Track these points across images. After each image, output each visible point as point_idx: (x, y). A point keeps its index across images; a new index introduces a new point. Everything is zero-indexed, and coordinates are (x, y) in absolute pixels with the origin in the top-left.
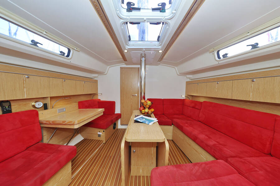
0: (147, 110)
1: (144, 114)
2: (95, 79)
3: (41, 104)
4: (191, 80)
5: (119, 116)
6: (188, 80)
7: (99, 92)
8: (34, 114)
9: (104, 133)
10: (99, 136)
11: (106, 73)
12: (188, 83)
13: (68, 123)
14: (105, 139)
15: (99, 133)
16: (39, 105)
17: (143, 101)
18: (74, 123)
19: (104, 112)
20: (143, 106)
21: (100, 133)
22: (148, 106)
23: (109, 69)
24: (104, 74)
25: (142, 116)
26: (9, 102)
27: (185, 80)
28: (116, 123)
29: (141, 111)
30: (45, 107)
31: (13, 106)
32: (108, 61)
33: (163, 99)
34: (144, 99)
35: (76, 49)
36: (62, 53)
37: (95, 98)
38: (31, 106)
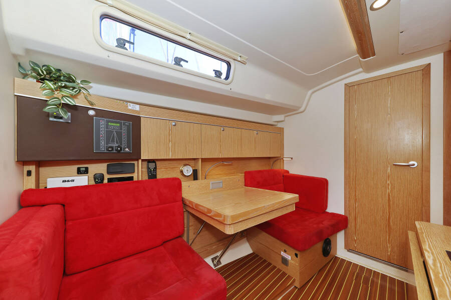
2: (279, 125)
3: (190, 171)
5: (340, 223)
7: (287, 153)
8: (176, 185)
9: (298, 259)
10: (285, 261)
11: (301, 110)
13: (216, 215)
14: (298, 277)
15: (283, 254)
16: (188, 171)
18: (224, 220)
19: (296, 204)
21: (289, 257)
23: (310, 96)
24: (299, 111)
26: (155, 162)
28: (331, 238)
30: (195, 176)
31: (159, 169)
35: (239, 59)
36: (218, 74)
37: (277, 167)
38: (179, 171)
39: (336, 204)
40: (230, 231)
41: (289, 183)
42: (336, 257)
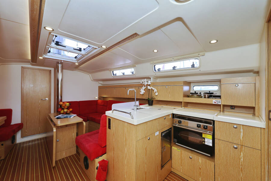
0: (66, 110)
1: (63, 114)
4: (102, 85)
6: (100, 85)
12: (100, 87)
14: (4, 154)
17: (62, 103)
20: (61, 108)
22: (66, 107)
25: (61, 115)
27: (97, 85)
28: (15, 135)
33: (79, 101)
42: (16, 144)
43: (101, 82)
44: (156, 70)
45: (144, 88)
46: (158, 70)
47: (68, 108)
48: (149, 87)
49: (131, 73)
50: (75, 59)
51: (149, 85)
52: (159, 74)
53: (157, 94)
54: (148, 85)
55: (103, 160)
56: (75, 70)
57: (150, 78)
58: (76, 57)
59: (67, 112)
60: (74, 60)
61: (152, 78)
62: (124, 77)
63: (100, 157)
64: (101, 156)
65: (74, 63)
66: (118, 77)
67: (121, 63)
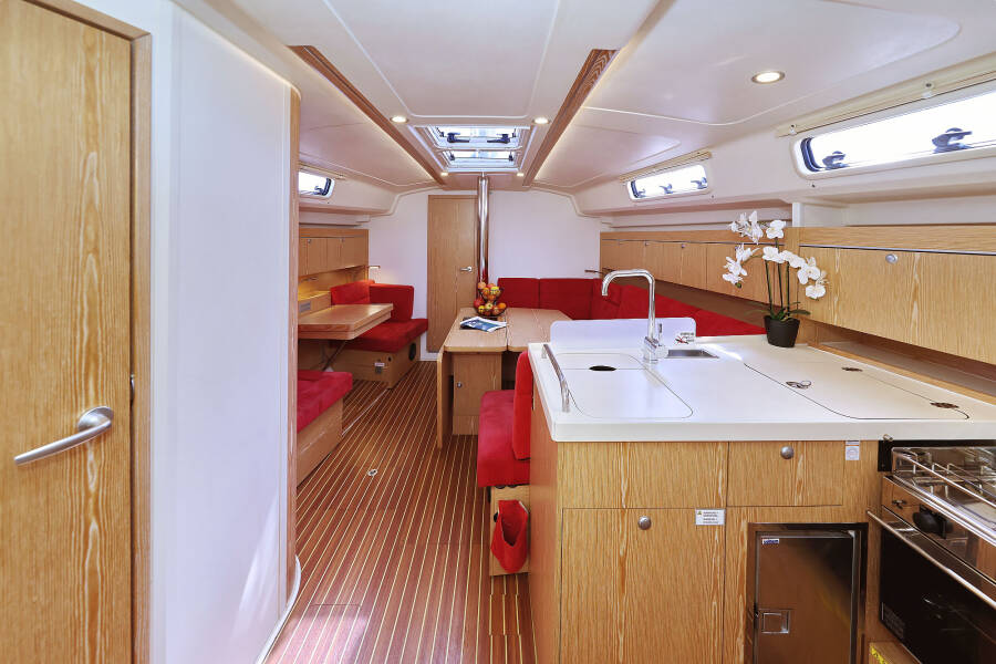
0: (489, 306)
1: (483, 315)
2: (363, 227)
4: (612, 230)
5: (423, 325)
6: (606, 229)
9: (390, 364)
10: (379, 370)
11: (391, 212)
12: (605, 238)
14: (391, 379)
15: (376, 364)
17: (482, 285)
18: (348, 328)
19: (392, 312)
20: (481, 297)
21: (382, 365)
22: (492, 297)
23: (398, 201)
24: (387, 214)
25: (477, 318)
27: (597, 228)
28: (415, 341)
29: (476, 308)
32: (396, 183)
33: (541, 280)
34: (486, 281)
37: (360, 278)
39: (420, 310)
40: (352, 336)
41: (379, 294)
42: (419, 362)
43: (610, 220)
44: (819, 160)
45: (744, 253)
46: (828, 161)
47: (497, 300)
48: (771, 254)
49: (696, 185)
50: (512, 163)
51: (776, 243)
52: (831, 184)
53: (817, 292)
54: (765, 242)
55: (515, 503)
56: (527, 190)
57: (790, 205)
58: (511, 158)
59: (492, 310)
60: (510, 167)
61: (796, 208)
62: (672, 201)
63: (507, 488)
64: (513, 486)
65: (514, 174)
66: (648, 203)
67: (660, 148)
